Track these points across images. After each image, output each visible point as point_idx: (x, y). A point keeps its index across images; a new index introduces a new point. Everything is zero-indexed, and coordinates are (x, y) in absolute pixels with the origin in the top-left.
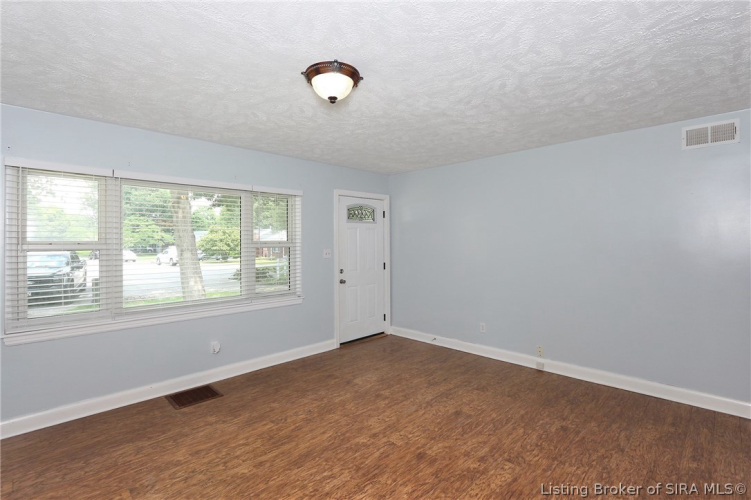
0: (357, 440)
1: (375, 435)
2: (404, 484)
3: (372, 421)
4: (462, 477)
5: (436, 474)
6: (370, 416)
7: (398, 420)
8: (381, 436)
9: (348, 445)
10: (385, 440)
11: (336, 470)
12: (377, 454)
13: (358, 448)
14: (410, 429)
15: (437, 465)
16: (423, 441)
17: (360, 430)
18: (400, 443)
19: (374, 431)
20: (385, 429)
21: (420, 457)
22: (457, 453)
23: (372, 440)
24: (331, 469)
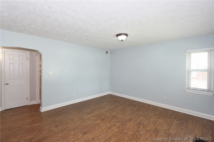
0: (119, 124)
1: (114, 125)
2: (107, 115)
3: (116, 130)
4: (96, 116)
5: (101, 117)
6: (117, 133)
7: (107, 131)
8: (113, 125)
9: (121, 123)
10: (111, 124)
11: (121, 118)
12: (113, 121)
13: (118, 122)
14: (104, 127)
15: (100, 118)
16: (101, 123)
17: (119, 127)
18: (107, 123)
19: (115, 127)
20: (112, 127)
21: (103, 120)
22: (94, 120)
23: (115, 124)
24: (123, 118)
